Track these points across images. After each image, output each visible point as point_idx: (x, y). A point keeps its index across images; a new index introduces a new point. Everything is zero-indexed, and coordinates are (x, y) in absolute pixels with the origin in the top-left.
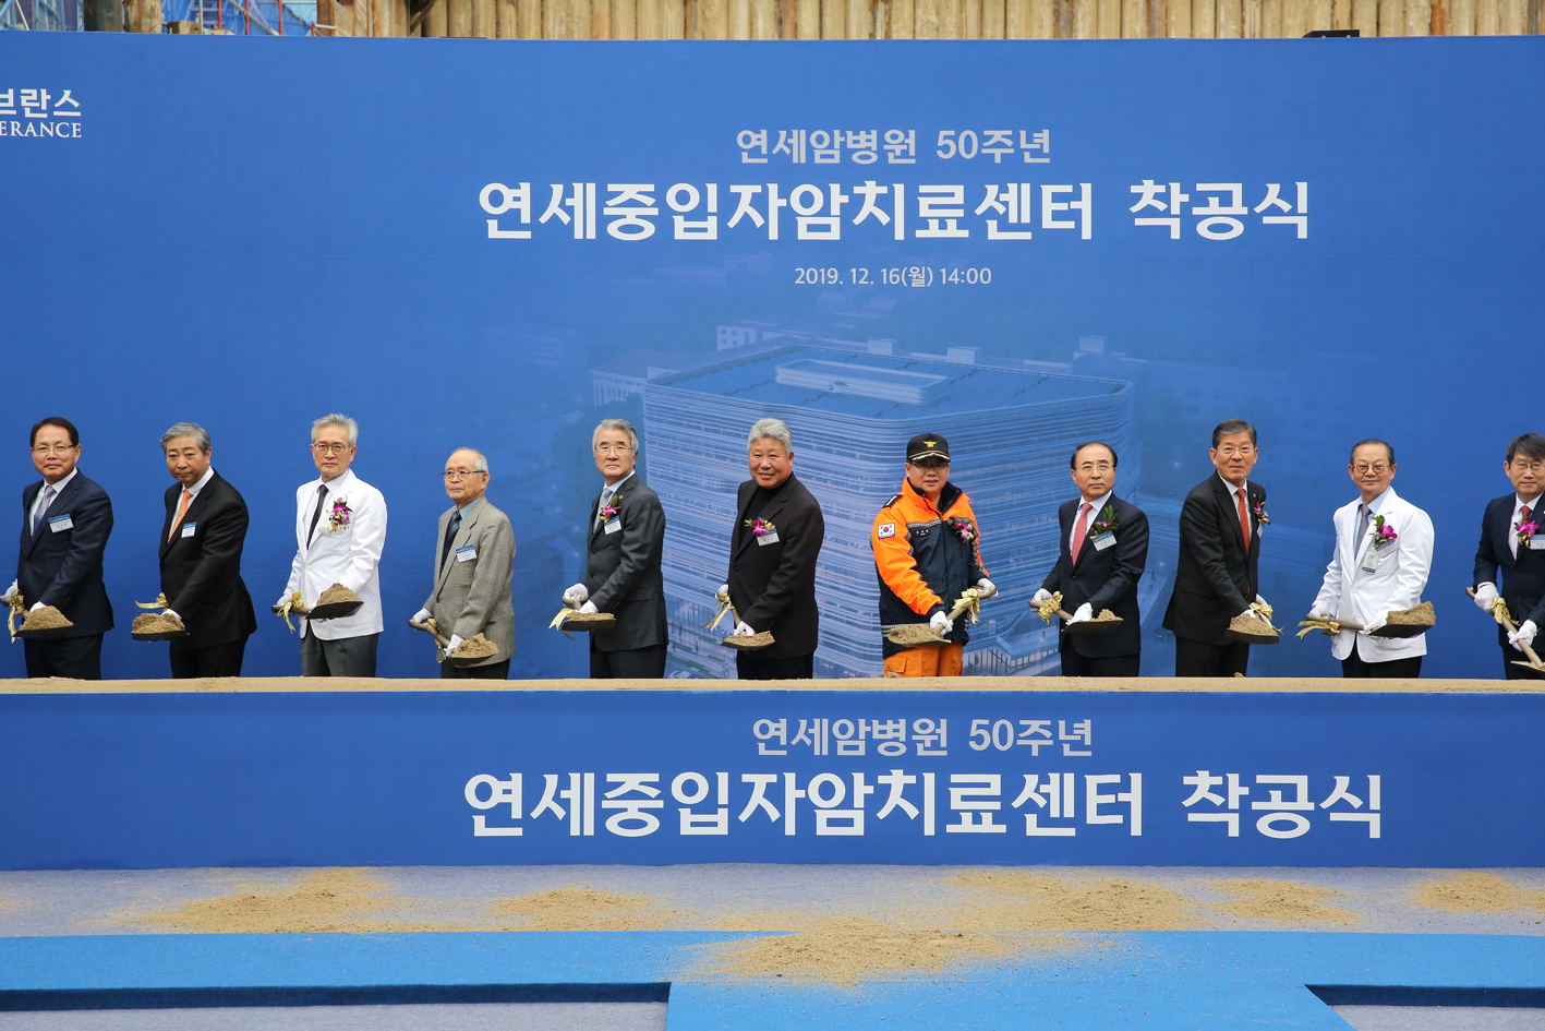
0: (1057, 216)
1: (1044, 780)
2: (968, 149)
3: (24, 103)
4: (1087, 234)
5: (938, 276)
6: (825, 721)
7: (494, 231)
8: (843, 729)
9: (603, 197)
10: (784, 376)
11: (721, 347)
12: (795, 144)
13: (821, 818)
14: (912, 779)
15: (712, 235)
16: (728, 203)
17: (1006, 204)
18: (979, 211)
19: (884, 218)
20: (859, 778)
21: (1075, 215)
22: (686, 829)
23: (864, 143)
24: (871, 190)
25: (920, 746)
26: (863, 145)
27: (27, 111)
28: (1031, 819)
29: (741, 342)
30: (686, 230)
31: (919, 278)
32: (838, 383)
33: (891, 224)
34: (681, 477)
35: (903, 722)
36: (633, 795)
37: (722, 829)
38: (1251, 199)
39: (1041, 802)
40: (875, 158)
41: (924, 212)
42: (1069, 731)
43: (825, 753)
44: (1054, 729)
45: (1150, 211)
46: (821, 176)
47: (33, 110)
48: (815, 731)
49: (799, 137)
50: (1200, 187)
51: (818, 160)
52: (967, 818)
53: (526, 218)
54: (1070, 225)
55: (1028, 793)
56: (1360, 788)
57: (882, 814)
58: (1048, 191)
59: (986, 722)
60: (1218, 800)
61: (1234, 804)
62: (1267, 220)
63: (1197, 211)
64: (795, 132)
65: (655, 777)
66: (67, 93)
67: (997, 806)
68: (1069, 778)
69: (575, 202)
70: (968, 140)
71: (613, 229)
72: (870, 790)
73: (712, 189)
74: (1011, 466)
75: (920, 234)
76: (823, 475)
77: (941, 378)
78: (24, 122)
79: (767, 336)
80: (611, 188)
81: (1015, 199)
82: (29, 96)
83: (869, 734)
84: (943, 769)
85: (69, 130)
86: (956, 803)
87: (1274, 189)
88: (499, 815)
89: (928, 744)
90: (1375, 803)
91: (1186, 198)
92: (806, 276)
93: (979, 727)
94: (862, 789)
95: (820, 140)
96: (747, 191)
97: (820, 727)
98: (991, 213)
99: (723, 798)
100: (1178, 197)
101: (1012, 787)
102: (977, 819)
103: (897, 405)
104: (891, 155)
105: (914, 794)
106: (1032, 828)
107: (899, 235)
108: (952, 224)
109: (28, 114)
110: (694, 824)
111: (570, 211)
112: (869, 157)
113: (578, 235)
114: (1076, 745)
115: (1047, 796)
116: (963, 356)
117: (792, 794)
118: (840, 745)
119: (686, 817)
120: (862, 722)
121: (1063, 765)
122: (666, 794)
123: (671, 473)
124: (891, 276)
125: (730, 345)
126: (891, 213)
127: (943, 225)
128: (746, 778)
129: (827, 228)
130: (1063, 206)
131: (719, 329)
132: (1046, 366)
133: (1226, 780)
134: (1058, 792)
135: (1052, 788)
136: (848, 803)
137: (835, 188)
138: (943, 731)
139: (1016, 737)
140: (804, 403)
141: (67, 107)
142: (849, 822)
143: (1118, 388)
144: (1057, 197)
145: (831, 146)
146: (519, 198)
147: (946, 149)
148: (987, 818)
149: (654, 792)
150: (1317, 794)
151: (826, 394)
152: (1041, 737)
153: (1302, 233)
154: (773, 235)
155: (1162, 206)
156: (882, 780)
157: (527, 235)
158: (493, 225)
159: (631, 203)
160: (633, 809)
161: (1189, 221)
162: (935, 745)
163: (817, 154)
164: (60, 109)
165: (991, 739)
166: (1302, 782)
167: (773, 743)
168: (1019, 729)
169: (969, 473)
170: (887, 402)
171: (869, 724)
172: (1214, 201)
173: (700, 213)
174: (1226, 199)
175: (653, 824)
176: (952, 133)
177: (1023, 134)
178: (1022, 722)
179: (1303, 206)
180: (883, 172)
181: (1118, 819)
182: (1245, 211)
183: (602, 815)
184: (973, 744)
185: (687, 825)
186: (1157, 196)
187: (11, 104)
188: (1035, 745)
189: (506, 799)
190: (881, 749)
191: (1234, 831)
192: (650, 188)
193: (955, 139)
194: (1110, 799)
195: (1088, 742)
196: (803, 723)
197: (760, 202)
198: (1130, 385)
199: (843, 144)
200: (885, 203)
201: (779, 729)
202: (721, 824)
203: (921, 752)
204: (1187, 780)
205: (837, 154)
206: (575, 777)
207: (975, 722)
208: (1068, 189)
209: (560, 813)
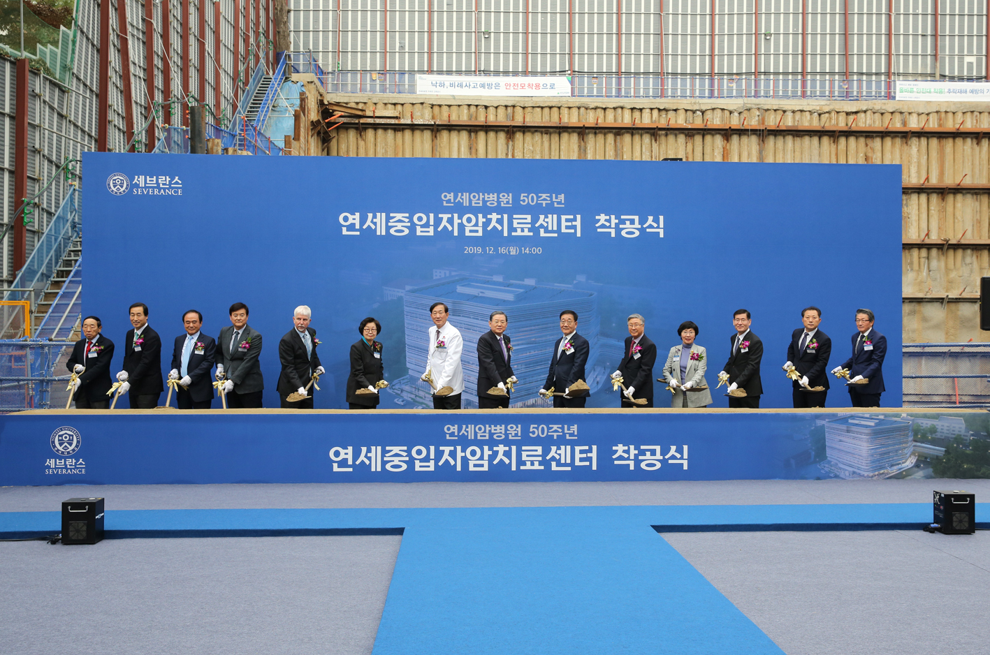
0: (567, 227)
1: (559, 448)
2: (533, 201)
3: (160, 182)
4: (579, 235)
5: (521, 250)
6: (473, 426)
7: (345, 232)
8: (480, 429)
9: (388, 219)
10: (460, 289)
11: (435, 278)
12: (465, 198)
13: (471, 464)
14: (507, 448)
15: (431, 233)
16: (438, 221)
17: (547, 222)
18: (537, 225)
19: (499, 228)
20: (486, 448)
21: (574, 227)
22: (417, 469)
23: (492, 198)
24: (494, 216)
25: (510, 435)
26: (491, 199)
27: (161, 185)
28: (554, 464)
29: (443, 276)
30: (421, 232)
31: (513, 251)
32: (482, 292)
33: (502, 230)
34: (419, 329)
35: (503, 426)
36: (397, 455)
37: (432, 468)
38: (642, 222)
39: (558, 457)
40: (496, 204)
41: (515, 225)
42: (569, 429)
43: (473, 438)
44: (563, 428)
45: (603, 226)
46: (475, 211)
47: (163, 184)
48: (469, 430)
49: (466, 196)
50: (623, 217)
51: (473, 205)
52: (528, 463)
53: (357, 227)
54: (573, 231)
55: (552, 453)
56: (680, 450)
57: (495, 462)
58: (564, 217)
59: (536, 426)
60: (626, 456)
61: (632, 457)
62: (648, 230)
63: (621, 226)
64: (464, 194)
65: (405, 448)
66: (177, 178)
67: (540, 459)
68: (569, 447)
69: (377, 220)
70: (532, 197)
71: (392, 231)
72: (491, 453)
73: (432, 216)
74: (549, 325)
75: (513, 234)
76: (475, 328)
77: (522, 290)
78: (160, 189)
79: (453, 273)
80: (392, 215)
81: (551, 221)
82: (162, 179)
83: (490, 431)
84: (519, 445)
85: (177, 192)
86: (524, 458)
87: (651, 218)
88: (343, 463)
89: (513, 435)
90: (686, 456)
91: (617, 221)
92: (469, 250)
93: (533, 428)
94: (487, 452)
95: (474, 197)
96: (445, 217)
97: (471, 428)
98: (541, 226)
99: (432, 456)
100: (614, 221)
101: (546, 451)
102: (532, 464)
103: (504, 301)
104: (502, 203)
105: (508, 454)
106: (554, 467)
107: (506, 234)
108: (526, 230)
109: (161, 186)
110: (420, 467)
111: (375, 224)
112: (493, 204)
113: (378, 233)
114: (571, 435)
115: (560, 455)
116: (530, 282)
117: (460, 454)
118: (479, 435)
119: (417, 463)
120: (487, 426)
121: (566, 443)
122: (409, 455)
123: (415, 328)
124: (502, 250)
125: (438, 277)
126: (502, 226)
127: (523, 230)
128: (441, 448)
129: (477, 231)
130: (570, 224)
131: (434, 270)
132: (563, 286)
133: (629, 448)
134: (564, 453)
135: (562, 451)
136: (481, 458)
137: (480, 216)
138: (519, 429)
139: (548, 432)
140: (468, 300)
141: (177, 183)
142: (482, 466)
143: (591, 295)
144: (567, 220)
145: (479, 199)
146: (355, 219)
147: (524, 201)
148: (536, 463)
149: (405, 454)
150: (664, 453)
151: (476, 297)
152: (558, 432)
153: (662, 235)
154: (456, 233)
155: (608, 224)
156: (495, 449)
157: (358, 233)
158: (344, 229)
159: (400, 221)
160: (396, 461)
161: (618, 230)
162: (516, 435)
163: (473, 202)
164: (174, 184)
165: (538, 432)
166: (658, 448)
167: (452, 434)
168: (549, 429)
169: (533, 328)
170: (502, 300)
171: (490, 427)
172: (628, 222)
173: (427, 225)
174: (632, 222)
175: (404, 467)
176: (526, 195)
177: (554, 195)
178: (550, 426)
179: (662, 225)
180: (499, 210)
181: (587, 463)
182: (640, 227)
183: (384, 463)
184: (531, 435)
185: (418, 467)
186: (606, 220)
187: (155, 182)
188: (555, 435)
189: (346, 457)
190: (495, 437)
191: (632, 468)
192: (407, 215)
193: (528, 197)
194: (584, 455)
195: (576, 433)
196: (464, 426)
197: (451, 221)
198: (596, 294)
199: (483, 199)
200: (500, 221)
201: (454, 429)
202: (431, 466)
203: (510, 438)
204: (614, 448)
205: (481, 202)
206: (373, 448)
207: (532, 426)
208: (572, 217)
209: (367, 462)
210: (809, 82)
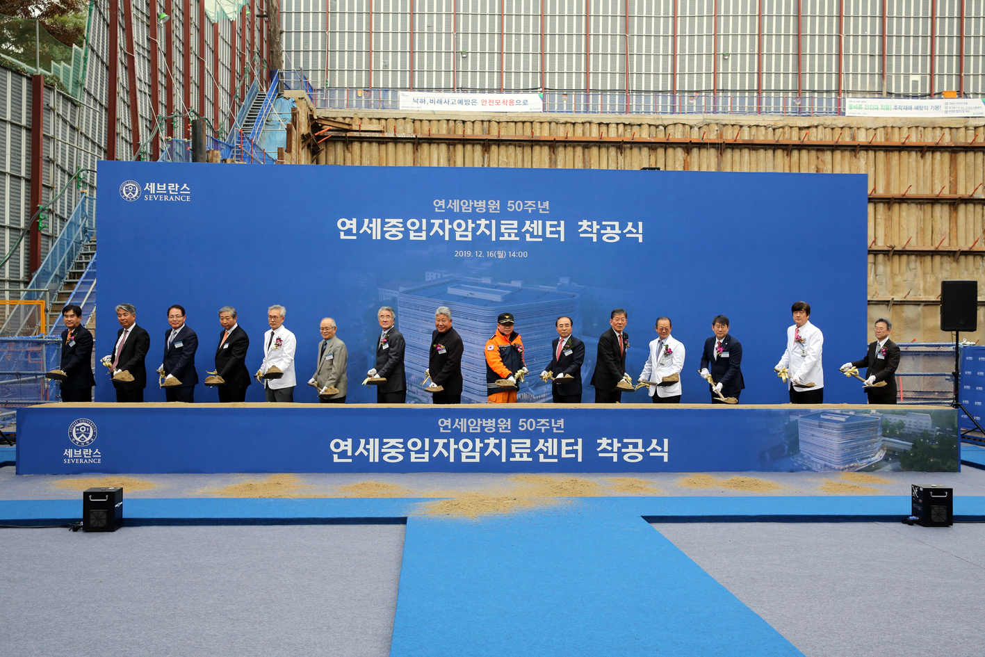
164: (183, 190)
210: (764, 100)
